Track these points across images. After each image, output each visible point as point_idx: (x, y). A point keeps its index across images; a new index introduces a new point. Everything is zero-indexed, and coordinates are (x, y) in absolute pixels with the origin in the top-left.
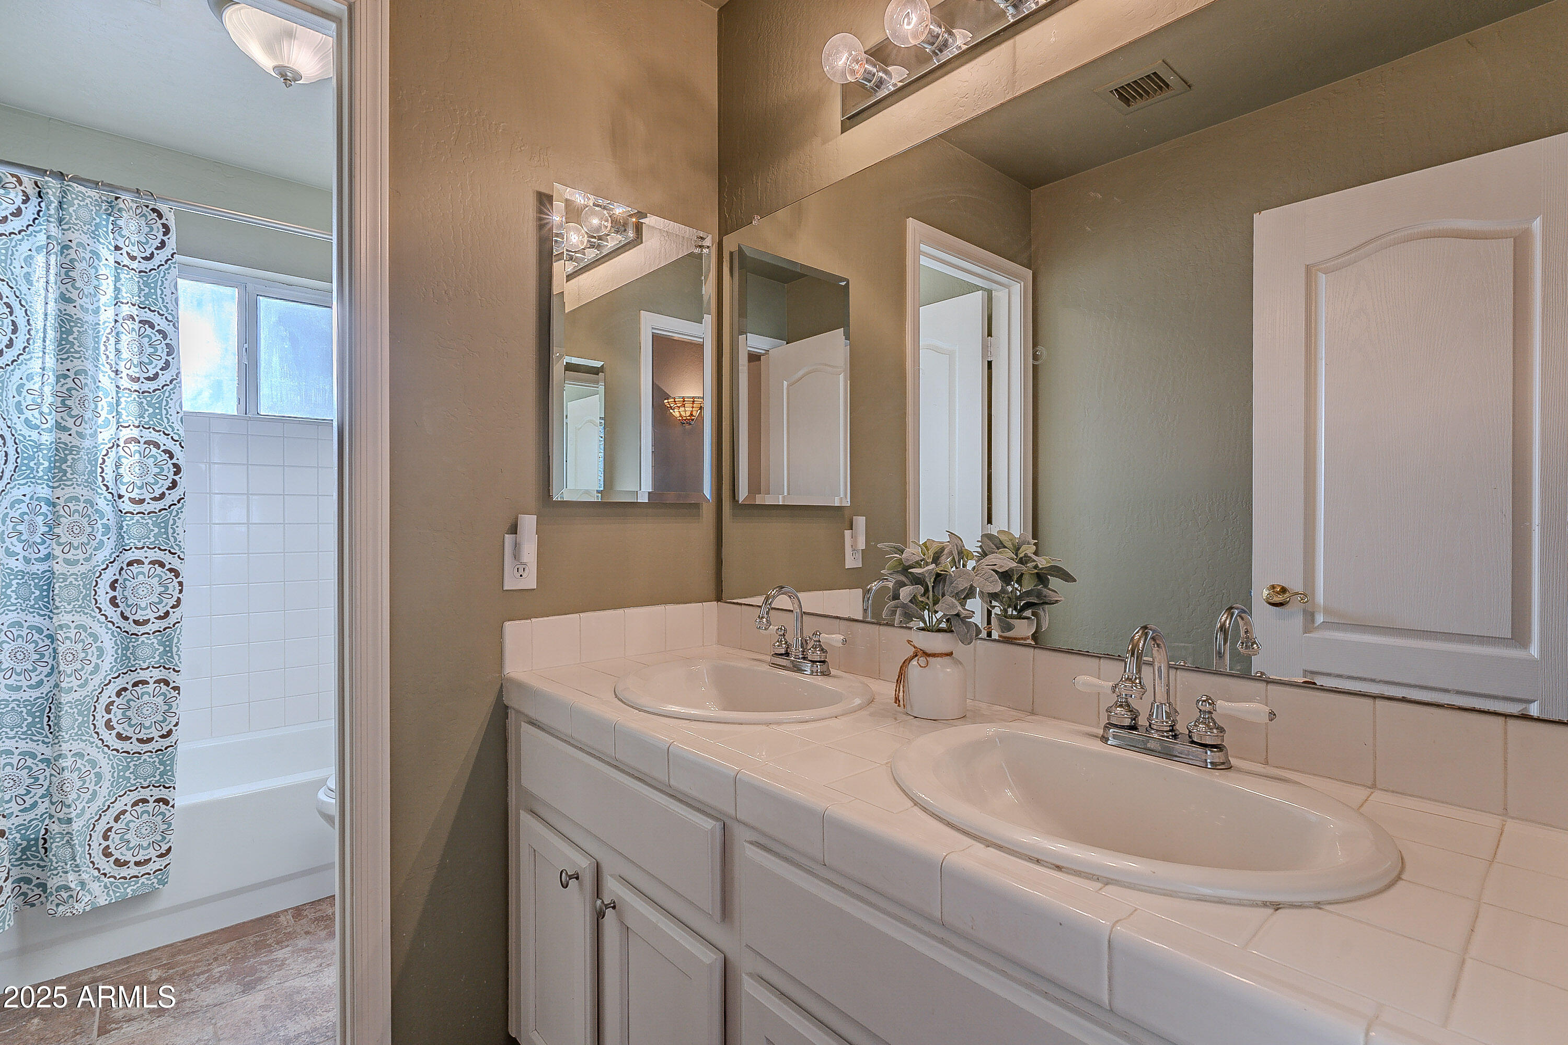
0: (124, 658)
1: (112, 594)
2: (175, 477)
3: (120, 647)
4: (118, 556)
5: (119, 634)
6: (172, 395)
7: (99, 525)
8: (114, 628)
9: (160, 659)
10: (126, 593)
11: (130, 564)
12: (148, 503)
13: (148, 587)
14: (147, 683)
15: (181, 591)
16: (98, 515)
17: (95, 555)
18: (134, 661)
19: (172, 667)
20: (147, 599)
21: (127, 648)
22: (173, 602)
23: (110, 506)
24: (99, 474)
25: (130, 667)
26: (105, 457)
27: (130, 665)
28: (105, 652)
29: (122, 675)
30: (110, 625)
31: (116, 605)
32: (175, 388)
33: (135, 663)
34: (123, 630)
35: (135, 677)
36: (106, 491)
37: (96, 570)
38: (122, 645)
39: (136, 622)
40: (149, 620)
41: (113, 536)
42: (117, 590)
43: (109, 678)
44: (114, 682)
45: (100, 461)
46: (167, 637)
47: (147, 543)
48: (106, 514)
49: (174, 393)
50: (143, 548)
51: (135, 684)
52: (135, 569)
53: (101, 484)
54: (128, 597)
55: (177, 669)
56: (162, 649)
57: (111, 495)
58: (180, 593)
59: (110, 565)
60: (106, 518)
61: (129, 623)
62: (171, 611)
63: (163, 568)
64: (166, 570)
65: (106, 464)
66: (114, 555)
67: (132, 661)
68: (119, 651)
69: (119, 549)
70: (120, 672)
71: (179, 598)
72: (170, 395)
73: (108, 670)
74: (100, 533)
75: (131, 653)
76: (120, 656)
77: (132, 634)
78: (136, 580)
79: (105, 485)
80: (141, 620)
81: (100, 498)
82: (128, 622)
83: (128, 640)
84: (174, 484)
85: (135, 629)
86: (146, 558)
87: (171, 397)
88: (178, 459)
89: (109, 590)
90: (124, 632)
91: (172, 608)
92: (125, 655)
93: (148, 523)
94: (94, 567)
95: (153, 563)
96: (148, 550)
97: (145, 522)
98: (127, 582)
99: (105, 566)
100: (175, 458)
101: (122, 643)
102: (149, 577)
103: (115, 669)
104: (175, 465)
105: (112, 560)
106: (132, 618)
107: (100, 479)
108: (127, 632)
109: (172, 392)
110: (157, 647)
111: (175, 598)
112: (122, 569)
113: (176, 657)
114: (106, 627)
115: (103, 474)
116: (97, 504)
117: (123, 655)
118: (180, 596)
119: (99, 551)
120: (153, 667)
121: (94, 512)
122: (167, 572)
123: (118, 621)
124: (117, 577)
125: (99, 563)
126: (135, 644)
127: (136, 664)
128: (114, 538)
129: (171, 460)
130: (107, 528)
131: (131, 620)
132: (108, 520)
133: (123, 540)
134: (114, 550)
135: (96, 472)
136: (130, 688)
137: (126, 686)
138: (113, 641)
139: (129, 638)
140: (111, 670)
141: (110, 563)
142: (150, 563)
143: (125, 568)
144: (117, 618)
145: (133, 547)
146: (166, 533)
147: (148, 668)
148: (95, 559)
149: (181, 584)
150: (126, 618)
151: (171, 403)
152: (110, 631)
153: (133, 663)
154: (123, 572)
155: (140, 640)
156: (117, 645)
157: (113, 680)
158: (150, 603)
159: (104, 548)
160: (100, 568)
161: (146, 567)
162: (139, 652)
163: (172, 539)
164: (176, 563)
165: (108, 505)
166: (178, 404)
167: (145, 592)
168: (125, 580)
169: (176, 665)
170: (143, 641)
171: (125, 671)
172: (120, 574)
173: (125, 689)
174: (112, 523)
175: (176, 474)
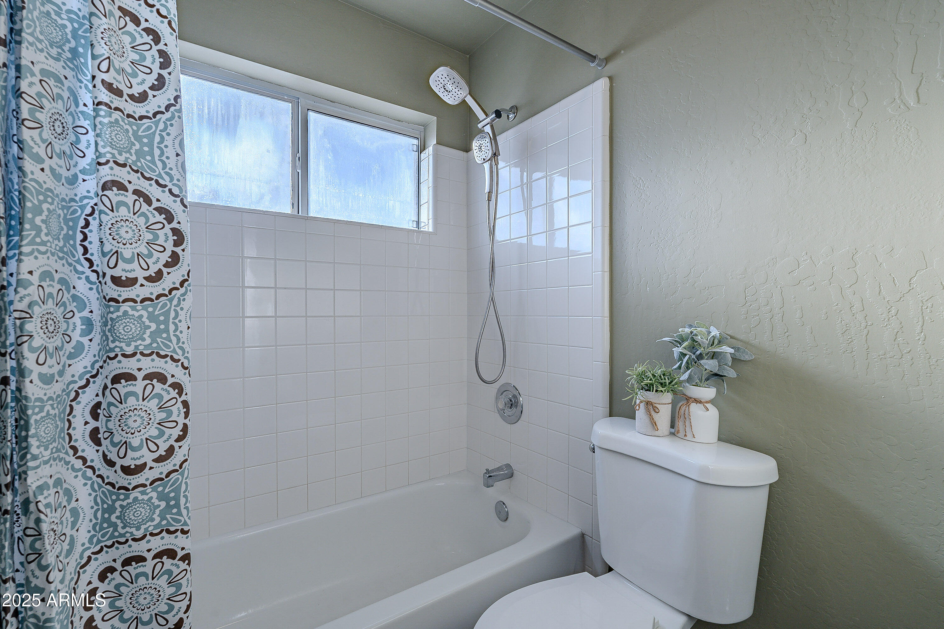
0: (105, 525)
1: (93, 424)
2: (176, 249)
3: (100, 507)
4: (101, 367)
5: (100, 487)
6: (169, 127)
7: (77, 320)
8: (94, 478)
9: (161, 521)
10: (111, 425)
11: (116, 379)
12: (142, 285)
13: (143, 414)
14: (143, 559)
15: (187, 415)
16: (75, 304)
17: (70, 365)
18: (123, 528)
19: (180, 528)
20: (141, 433)
21: (111, 510)
22: (177, 432)
23: (95, 290)
24: (78, 242)
25: (117, 537)
26: (89, 218)
27: (116, 534)
28: (82, 515)
29: (105, 549)
30: (89, 472)
31: (98, 443)
32: (173, 118)
33: (124, 531)
34: (106, 481)
35: (123, 552)
36: (89, 268)
37: (70, 388)
38: (102, 505)
39: (126, 470)
40: (145, 464)
41: (96, 335)
42: (100, 419)
43: (88, 553)
44: (96, 559)
45: (82, 223)
46: (171, 486)
47: (141, 348)
48: (88, 304)
49: (172, 125)
50: (134, 354)
51: (127, 562)
52: (123, 387)
53: (82, 258)
54: (114, 431)
55: (186, 529)
56: (163, 504)
57: (95, 274)
58: (186, 418)
59: (92, 380)
60: (88, 310)
61: (115, 471)
62: (176, 445)
63: (165, 384)
64: (169, 386)
65: (90, 228)
66: (97, 366)
67: (119, 529)
68: (99, 515)
69: (103, 356)
70: (103, 544)
71: (185, 426)
72: (166, 128)
73: (86, 541)
74: (78, 331)
75: (117, 518)
76: (99, 521)
77: (120, 488)
78: (124, 405)
79: (87, 259)
80: (133, 467)
81: (79, 278)
82: (114, 469)
83: (114, 497)
84: (175, 260)
85: (122, 480)
86: (140, 370)
87: (168, 131)
88: (179, 223)
89: (89, 418)
90: (108, 483)
91: (177, 441)
92: (108, 520)
93: (141, 317)
94: (69, 384)
95: (149, 377)
96: (141, 357)
97: (136, 314)
98: (112, 408)
99: (84, 382)
100: (175, 221)
101: (103, 502)
102: (144, 400)
103: (95, 540)
104: (175, 231)
105: (94, 372)
106: (119, 462)
107: (81, 250)
108: (113, 485)
109: (168, 123)
110: (157, 502)
111: (180, 426)
112: (105, 387)
113: (184, 512)
114: (84, 476)
115: (86, 243)
116: (74, 288)
117: (104, 520)
118: (186, 421)
119: (76, 360)
120: (142, 354)
121: (71, 300)
122: (171, 389)
123: (100, 467)
124: (100, 399)
125: (76, 378)
126: (125, 503)
127: (127, 532)
128: (97, 339)
129: (169, 223)
130: (88, 323)
131: (117, 467)
132: (91, 312)
133: (108, 343)
134: (97, 358)
135: (74, 238)
136: (119, 568)
137: (113, 564)
138: (92, 498)
139: (114, 493)
140: (90, 541)
141: (92, 377)
142: (145, 378)
143: (110, 386)
144: (98, 463)
145: (119, 354)
146: (167, 331)
147: (145, 536)
148: (69, 372)
149: (185, 404)
150: (111, 464)
151: (168, 141)
152: (89, 482)
153: (123, 531)
154: (107, 392)
155: (132, 497)
156: (96, 503)
157: (93, 557)
158: (147, 439)
159: (84, 355)
160: (76, 386)
161: (140, 384)
162: (130, 515)
163: (174, 339)
164: (180, 376)
165: (91, 289)
166: (177, 142)
167: (138, 423)
168: (110, 404)
169: (185, 524)
170: (136, 499)
171: (109, 543)
172: (104, 394)
173: (112, 570)
174: (96, 317)
175: (177, 244)
